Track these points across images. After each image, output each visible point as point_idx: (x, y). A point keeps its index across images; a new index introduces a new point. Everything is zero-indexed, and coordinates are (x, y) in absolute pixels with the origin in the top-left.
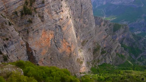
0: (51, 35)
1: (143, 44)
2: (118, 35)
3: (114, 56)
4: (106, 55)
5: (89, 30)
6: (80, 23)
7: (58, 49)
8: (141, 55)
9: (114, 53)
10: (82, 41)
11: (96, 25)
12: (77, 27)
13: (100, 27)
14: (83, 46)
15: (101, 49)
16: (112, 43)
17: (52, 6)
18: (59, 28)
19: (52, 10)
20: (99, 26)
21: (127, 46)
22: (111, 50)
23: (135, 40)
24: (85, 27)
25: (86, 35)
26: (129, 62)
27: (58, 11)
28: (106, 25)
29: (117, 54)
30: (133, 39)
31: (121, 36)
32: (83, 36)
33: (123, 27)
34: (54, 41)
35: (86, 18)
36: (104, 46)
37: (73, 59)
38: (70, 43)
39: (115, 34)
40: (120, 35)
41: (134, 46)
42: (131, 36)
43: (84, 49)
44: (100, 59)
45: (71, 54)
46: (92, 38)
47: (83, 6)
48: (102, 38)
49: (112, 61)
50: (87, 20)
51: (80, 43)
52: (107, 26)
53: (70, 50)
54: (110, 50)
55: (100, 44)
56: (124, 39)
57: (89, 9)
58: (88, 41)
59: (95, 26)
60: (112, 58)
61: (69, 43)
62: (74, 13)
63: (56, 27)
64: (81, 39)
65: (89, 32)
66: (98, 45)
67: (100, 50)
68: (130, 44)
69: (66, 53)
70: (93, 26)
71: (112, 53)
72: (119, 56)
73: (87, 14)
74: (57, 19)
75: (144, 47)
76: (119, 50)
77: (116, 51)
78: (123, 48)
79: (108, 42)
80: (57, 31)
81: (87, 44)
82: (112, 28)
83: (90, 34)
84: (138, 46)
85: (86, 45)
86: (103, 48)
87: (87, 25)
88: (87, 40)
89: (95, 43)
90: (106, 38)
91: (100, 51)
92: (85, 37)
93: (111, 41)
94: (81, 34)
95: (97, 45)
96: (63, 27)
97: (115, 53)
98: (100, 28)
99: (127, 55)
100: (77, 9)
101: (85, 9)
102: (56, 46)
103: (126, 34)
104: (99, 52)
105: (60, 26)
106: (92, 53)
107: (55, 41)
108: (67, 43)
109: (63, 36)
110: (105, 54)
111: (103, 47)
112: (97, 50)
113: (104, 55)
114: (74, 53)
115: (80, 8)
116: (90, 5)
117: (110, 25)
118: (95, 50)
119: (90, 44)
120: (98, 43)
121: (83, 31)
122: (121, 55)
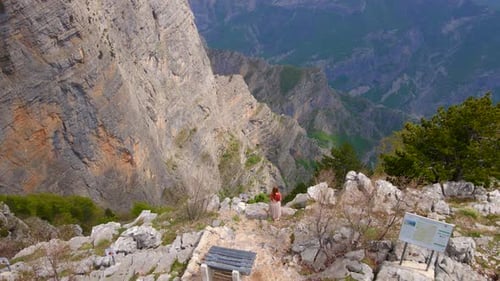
0: (50, 119)
1: (372, 123)
2: (296, 102)
3: (291, 168)
4: (262, 168)
5: (193, 92)
6: (159, 72)
7: (85, 163)
8: (369, 154)
9: (287, 160)
10: (175, 132)
11: (216, 77)
12: (151, 88)
13: (230, 81)
14: (181, 147)
15: (242, 150)
16: (278, 130)
17: (37, 20)
18: (75, 91)
19: (40, 33)
20: (228, 78)
21: (329, 133)
22: (276, 153)
23: (348, 114)
24: (179, 84)
25: (188, 112)
27: (61, 37)
28: (255, 75)
29: (297, 162)
30: (344, 110)
31: (307, 106)
32: (177, 114)
33: (308, 76)
34: (66, 139)
35: (176, 55)
36: (256, 141)
37: (147, 192)
38: (127, 141)
39: (287, 100)
40: (302, 102)
41: (348, 132)
42: (336, 103)
43: (186, 158)
44: (244, 184)
45: (135, 176)
46: (209, 118)
47: (160, 16)
48: (244, 116)
49: (284, 185)
50: (180, 60)
51: (171, 140)
52: (259, 77)
53: (131, 161)
55: (240, 136)
56: (315, 112)
57: (181, 24)
58: (195, 130)
59: (212, 78)
60: (282, 174)
61: (121, 140)
62: (130, 40)
63: (65, 91)
64: (173, 127)
65: (196, 101)
66: (231, 140)
67: (242, 156)
68: (335, 125)
69: (118, 174)
70: (207, 81)
71: (281, 160)
72: (306, 167)
73: (178, 41)
74: (63, 61)
75: (377, 130)
76: (304, 149)
77: (292, 152)
78: (314, 140)
79: (265, 126)
80: (72, 104)
81: (195, 141)
82: (277, 81)
83: (201, 107)
84: (357, 130)
85: (191, 145)
86: (252, 148)
87: (183, 77)
88: (191, 128)
89: (221, 135)
90: (257, 113)
91: (243, 160)
92: (183, 120)
93: (272, 121)
94: (169, 111)
95: (228, 139)
96: (91, 86)
97: (291, 158)
98: (232, 84)
100: (138, 27)
101: (168, 25)
102: (77, 154)
103: (320, 99)
104: (239, 161)
105: (77, 86)
106: (216, 167)
107: (71, 139)
108: (114, 142)
109: (95, 119)
110: (260, 164)
111: (253, 144)
112: (230, 156)
113: (256, 168)
114: (148, 172)
115: (151, 22)
116: (185, 12)
117: (269, 73)
118: (225, 156)
119: (206, 139)
120: (234, 133)
121: (173, 100)
122: (312, 163)
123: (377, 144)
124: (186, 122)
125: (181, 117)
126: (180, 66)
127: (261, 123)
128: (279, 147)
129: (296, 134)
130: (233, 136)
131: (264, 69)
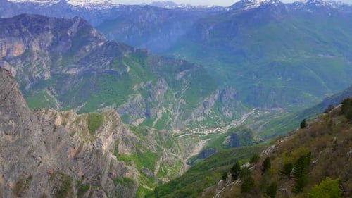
1: (155, 142)
2: (102, 138)
3: (111, 187)
4: (91, 194)
5: (25, 146)
8: (159, 163)
9: (107, 182)
10: (12, 184)
11: (43, 130)
13: (54, 131)
14: (20, 196)
15: (73, 183)
16: (97, 161)
21: (129, 154)
22: (99, 179)
23: (139, 139)
24: (11, 142)
25: (22, 164)
26: (144, 187)
28: (68, 124)
29: (114, 182)
30: (136, 136)
31: (110, 139)
32: (13, 168)
33: (107, 118)
35: (7, 117)
36: (81, 174)
39: (96, 138)
40: (106, 136)
41: (142, 151)
42: (129, 132)
46: (42, 165)
48: (69, 156)
50: (10, 122)
51: (10, 192)
52: (71, 124)
54: (96, 179)
55: (68, 173)
56: (117, 142)
57: (9, 93)
58: (31, 177)
59: (40, 132)
60: (107, 194)
64: (10, 180)
65: (29, 153)
66: (62, 178)
67: (74, 188)
68: (133, 148)
70: (36, 134)
71: (103, 183)
72: (121, 182)
73: (7, 106)
75: (158, 145)
76: (117, 171)
77: (110, 174)
78: (123, 162)
79: (86, 160)
81: (32, 187)
82: (86, 126)
83: (34, 157)
84: (148, 148)
85: (30, 191)
86: (79, 180)
87: (15, 135)
88: (27, 177)
89: (53, 176)
90: (79, 152)
91: (75, 190)
92: (19, 172)
93: (91, 155)
94: (6, 166)
95: (59, 178)
97: (109, 179)
98: (56, 133)
99: (136, 173)
103: (118, 132)
104: (72, 193)
110: (89, 191)
111: (78, 176)
112: (65, 192)
113: (87, 195)
116: (12, 84)
117: (78, 121)
118: (60, 192)
119: (42, 183)
120: (63, 172)
121: (8, 157)
122: (125, 179)
123: (162, 154)
124: (21, 173)
125: (16, 169)
126: (11, 126)
127: (83, 158)
128: (100, 173)
129: (110, 161)
130: (63, 175)
131: (74, 119)
